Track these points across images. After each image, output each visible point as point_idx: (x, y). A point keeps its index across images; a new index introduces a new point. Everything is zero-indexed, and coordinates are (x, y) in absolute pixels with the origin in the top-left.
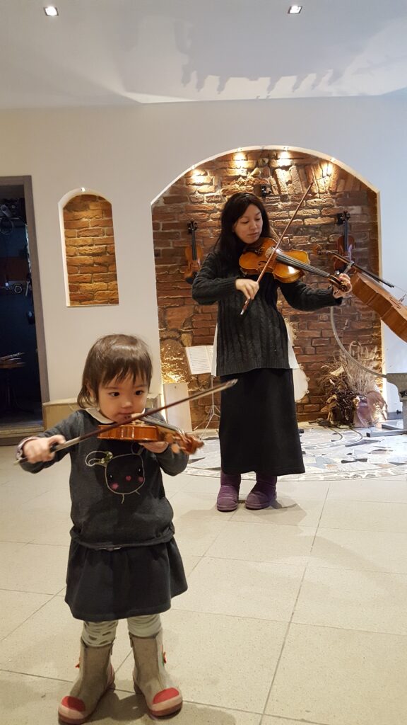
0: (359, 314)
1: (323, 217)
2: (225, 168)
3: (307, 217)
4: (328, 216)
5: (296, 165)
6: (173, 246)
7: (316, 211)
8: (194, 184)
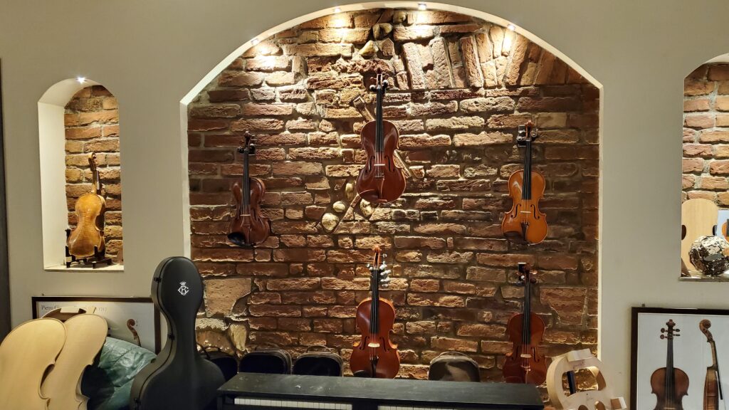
0: (555, 315)
1: (489, 130)
2: (314, 42)
3: (461, 131)
5: (442, 35)
6: (222, 175)
7: (478, 121)
8: (259, 70)
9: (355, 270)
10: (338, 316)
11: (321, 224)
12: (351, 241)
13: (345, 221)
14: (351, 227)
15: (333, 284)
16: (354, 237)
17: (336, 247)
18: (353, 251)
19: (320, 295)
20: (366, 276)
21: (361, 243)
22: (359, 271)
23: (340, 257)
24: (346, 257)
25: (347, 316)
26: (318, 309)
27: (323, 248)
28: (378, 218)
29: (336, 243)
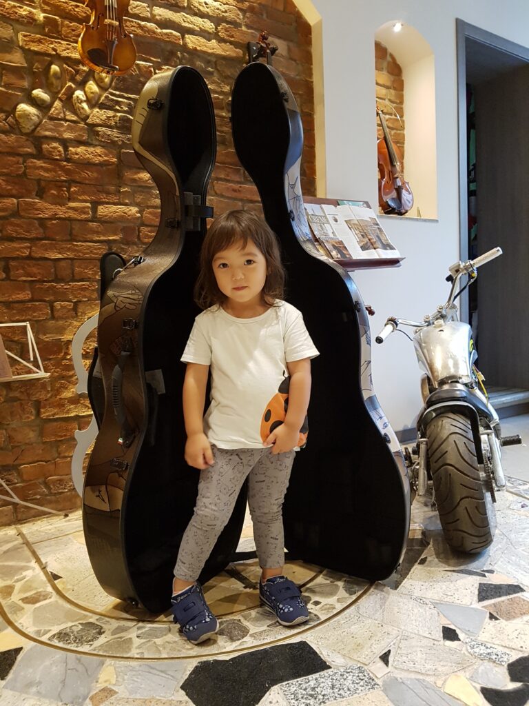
1: (221, 40)
3: (191, 32)
4: (231, 43)
9: (68, 191)
10: (47, 256)
11: (14, 117)
12: (61, 149)
13: (52, 119)
14: (62, 129)
15: (37, 210)
16: (65, 143)
17: (40, 155)
18: (65, 163)
19: (18, 225)
20: (86, 201)
21: (77, 154)
22: (75, 192)
23: (46, 170)
24: (55, 171)
25: (60, 256)
26: (15, 245)
27: (19, 155)
28: (98, 121)
29: (39, 149)
